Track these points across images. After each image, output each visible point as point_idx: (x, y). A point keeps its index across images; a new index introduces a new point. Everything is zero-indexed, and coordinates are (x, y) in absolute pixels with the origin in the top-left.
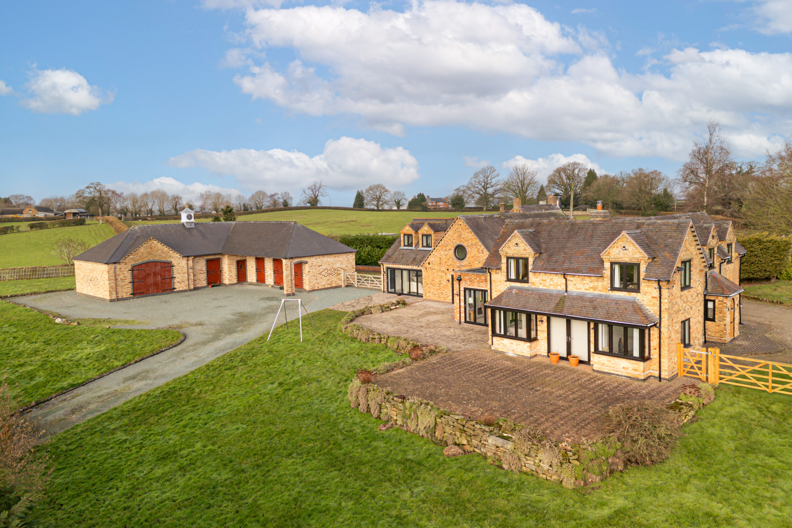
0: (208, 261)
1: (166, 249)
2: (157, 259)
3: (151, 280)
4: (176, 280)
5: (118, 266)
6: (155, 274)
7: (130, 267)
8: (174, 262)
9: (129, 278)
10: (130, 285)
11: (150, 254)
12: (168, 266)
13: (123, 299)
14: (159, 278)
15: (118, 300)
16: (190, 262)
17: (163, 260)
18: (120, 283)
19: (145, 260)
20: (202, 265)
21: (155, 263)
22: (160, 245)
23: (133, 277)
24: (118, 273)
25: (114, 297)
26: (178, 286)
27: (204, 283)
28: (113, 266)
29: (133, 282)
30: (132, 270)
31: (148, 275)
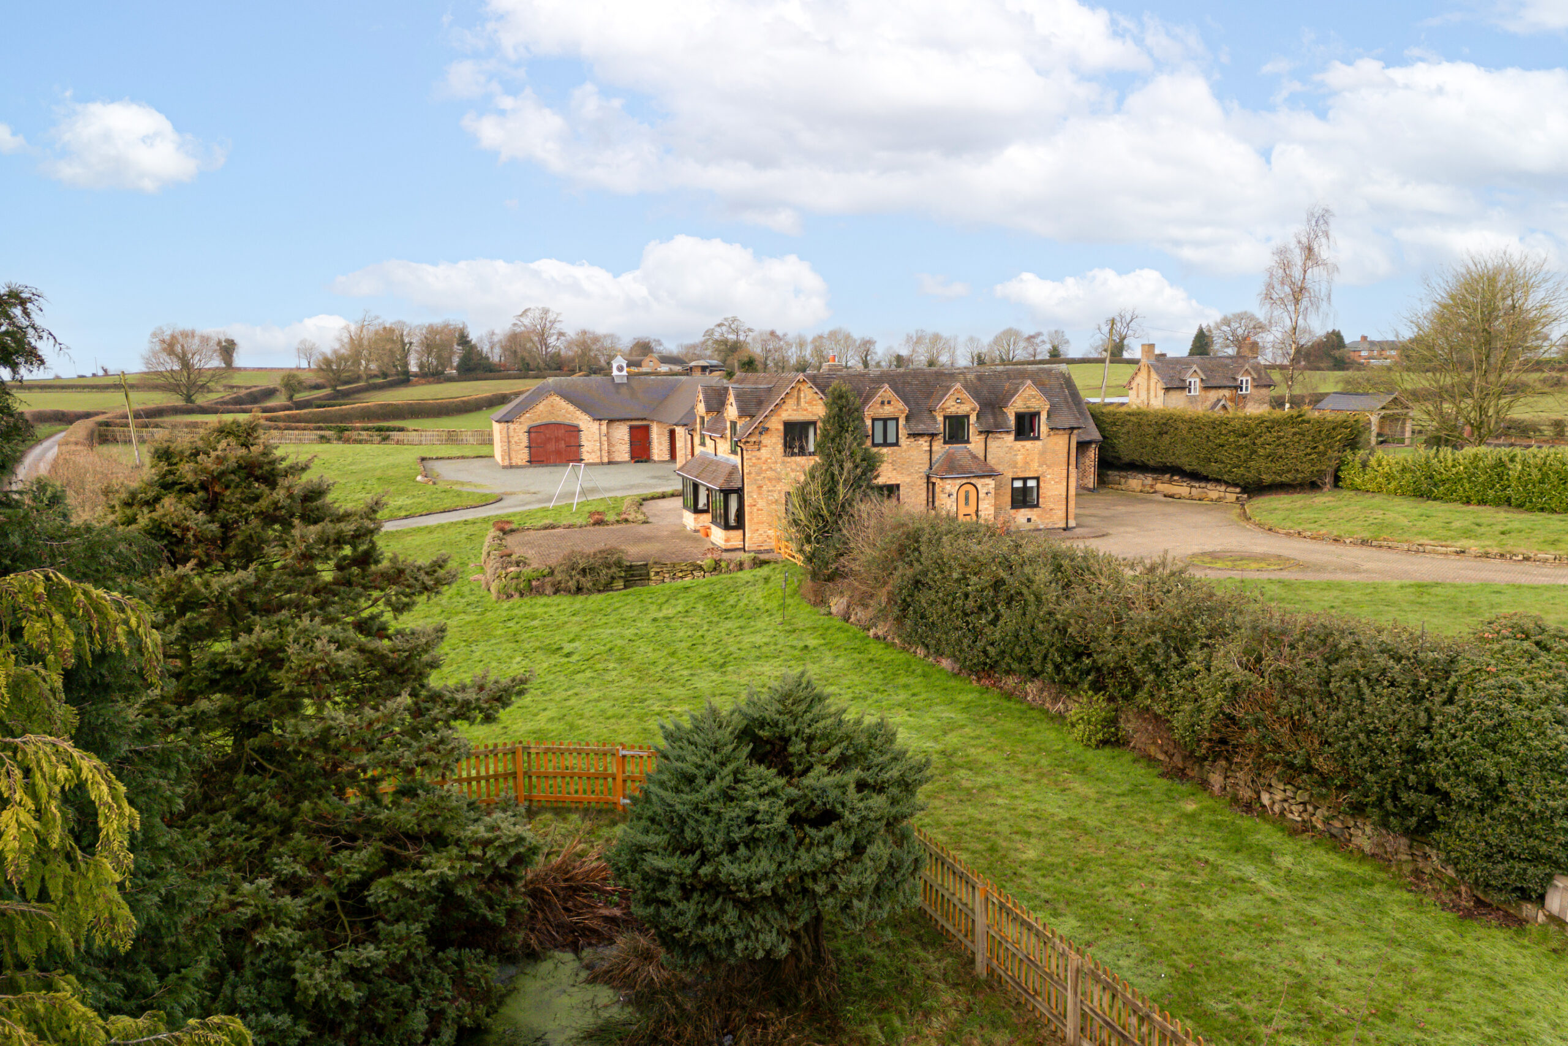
0: (631, 428)
1: (571, 408)
2: (559, 420)
3: (551, 447)
4: (583, 450)
5: (512, 426)
6: (557, 439)
7: (526, 429)
8: (582, 426)
9: (525, 441)
10: (526, 451)
11: (551, 413)
12: (575, 430)
13: (518, 467)
14: (562, 445)
15: (511, 467)
16: (604, 427)
17: (567, 422)
18: (513, 447)
19: (545, 421)
20: (622, 433)
21: (558, 425)
22: (563, 404)
23: (530, 440)
24: (512, 433)
25: (507, 463)
26: (587, 457)
27: (626, 457)
28: (505, 425)
29: (529, 447)
30: (529, 432)
31: (549, 440)
